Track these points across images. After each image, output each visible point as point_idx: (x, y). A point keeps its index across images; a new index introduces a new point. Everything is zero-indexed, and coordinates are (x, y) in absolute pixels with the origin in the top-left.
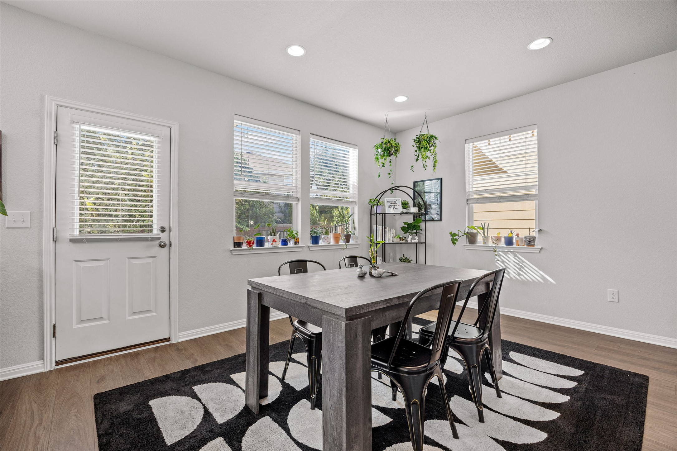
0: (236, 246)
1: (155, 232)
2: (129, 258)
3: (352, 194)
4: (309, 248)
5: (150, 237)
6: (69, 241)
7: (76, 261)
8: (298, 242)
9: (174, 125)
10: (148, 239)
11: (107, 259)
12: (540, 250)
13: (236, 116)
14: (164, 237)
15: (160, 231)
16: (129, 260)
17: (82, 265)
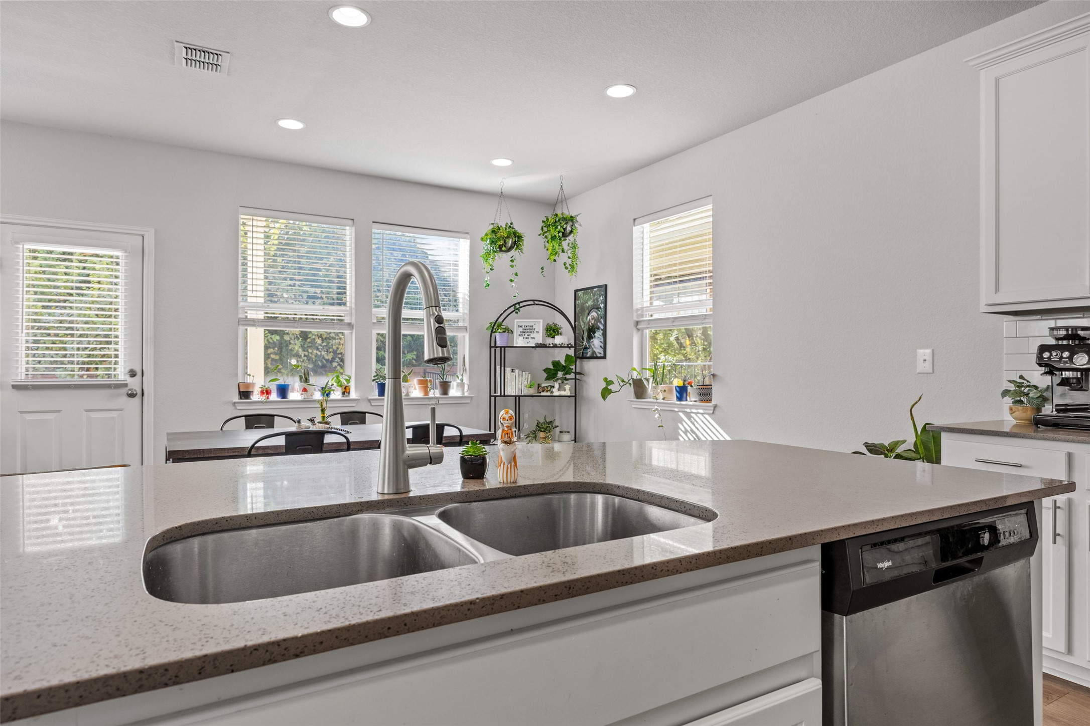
0: (243, 398)
1: (121, 376)
2: (87, 411)
3: (461, 314)
4: (370, 403)
5: (112, 383)
6: (11, 388)
7: (21, 412)
8: (349, 393)
9: (148, 231)
10: (110, 386)
11: (59, 411)
12: (712, 408)
13: (241, 209)
14: (134, 384)
15: (129, 376)
16: (88, 412)
17: (29, 417)
